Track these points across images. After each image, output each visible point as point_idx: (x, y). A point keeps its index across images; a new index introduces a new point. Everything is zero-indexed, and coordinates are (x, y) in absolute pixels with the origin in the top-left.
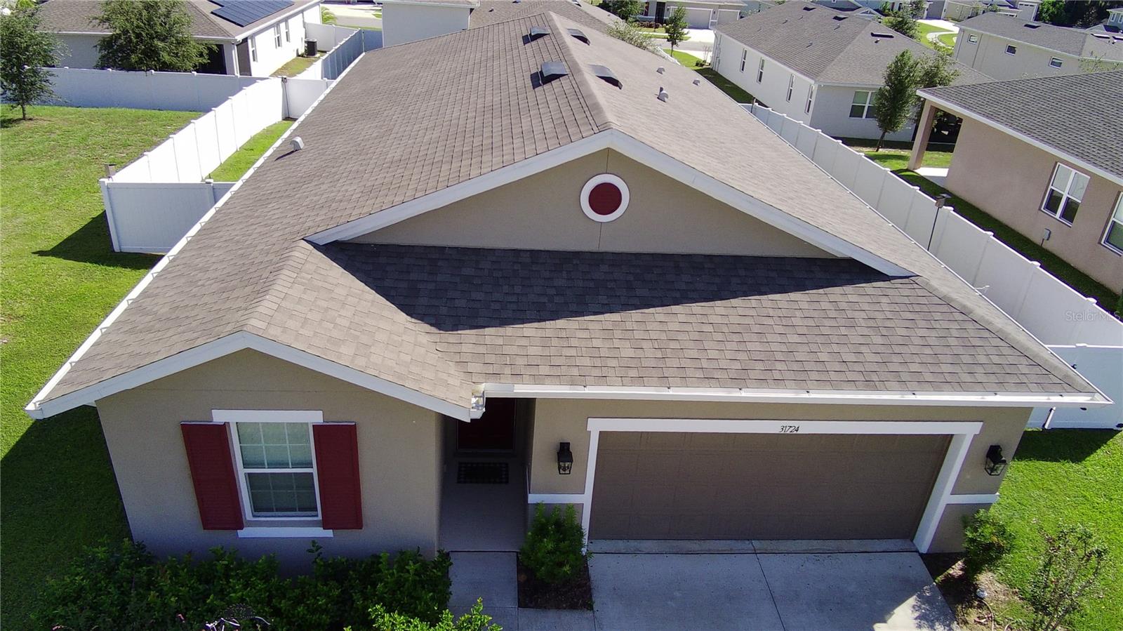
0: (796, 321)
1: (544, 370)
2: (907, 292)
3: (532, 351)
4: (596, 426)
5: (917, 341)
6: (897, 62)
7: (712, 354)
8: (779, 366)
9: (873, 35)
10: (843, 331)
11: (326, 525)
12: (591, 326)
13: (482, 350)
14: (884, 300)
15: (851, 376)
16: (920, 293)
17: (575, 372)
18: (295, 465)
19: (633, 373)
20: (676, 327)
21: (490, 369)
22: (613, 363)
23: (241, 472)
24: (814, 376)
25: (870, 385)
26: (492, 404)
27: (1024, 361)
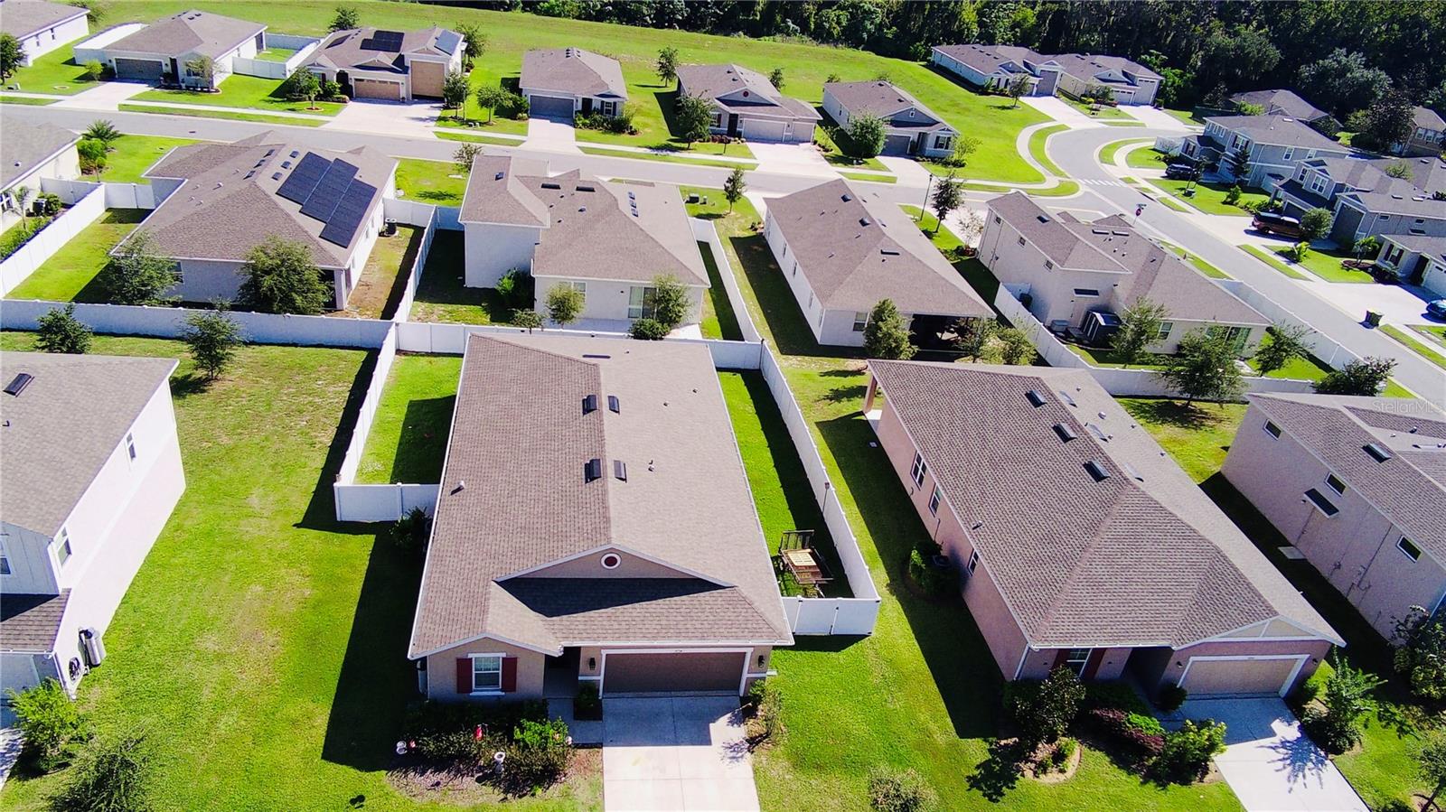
0: (682, 610)
1: (585, 635)
2: (730, 595)
3: (580, 627)
4: (604, 652)
5: (727, 618)
7: (647, 626)
8: (672, 631)
9: (882, 253)
10: (700, 614)
11: (502, 690)
12: (604, 615)
13: (562, 627)
14: (720, 599)
15: (696, 634)
16: (735, 595)
17: (596, 635)
18: (493, 670)
19: (617, 635)
20: (635, 614)
21: (564, 635)
22: (610, 631)
23: (474, 672)
24: (683, 635)
25: (703, 638)
26: (566, 649)
27: (766, 626)
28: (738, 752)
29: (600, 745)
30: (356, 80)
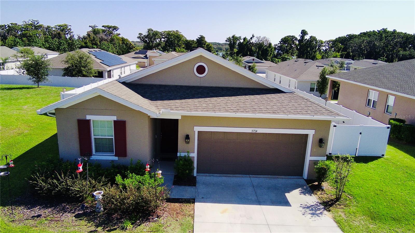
0: (255, 101)
1: (180, 108)
2: (290, 96)
3: (177, 105)
4: (197, 129)
5: (291, 105)
6: (322, 71)
7: (229, 106)
8: (248, 109)
9: (317, 66)
11: (116, 156)
13: (162, 104)
14: (284, 97)
15: (269, 111)
16: (295, 96)
17: (189, 109)
18: (108, 135)
20: (219, 101)
22: (200, 108)
23: (93, 137)
24: (258, 111)
25: (274, 113)
27: (325, 110)
28: (316, 211)
29: (192, 201)
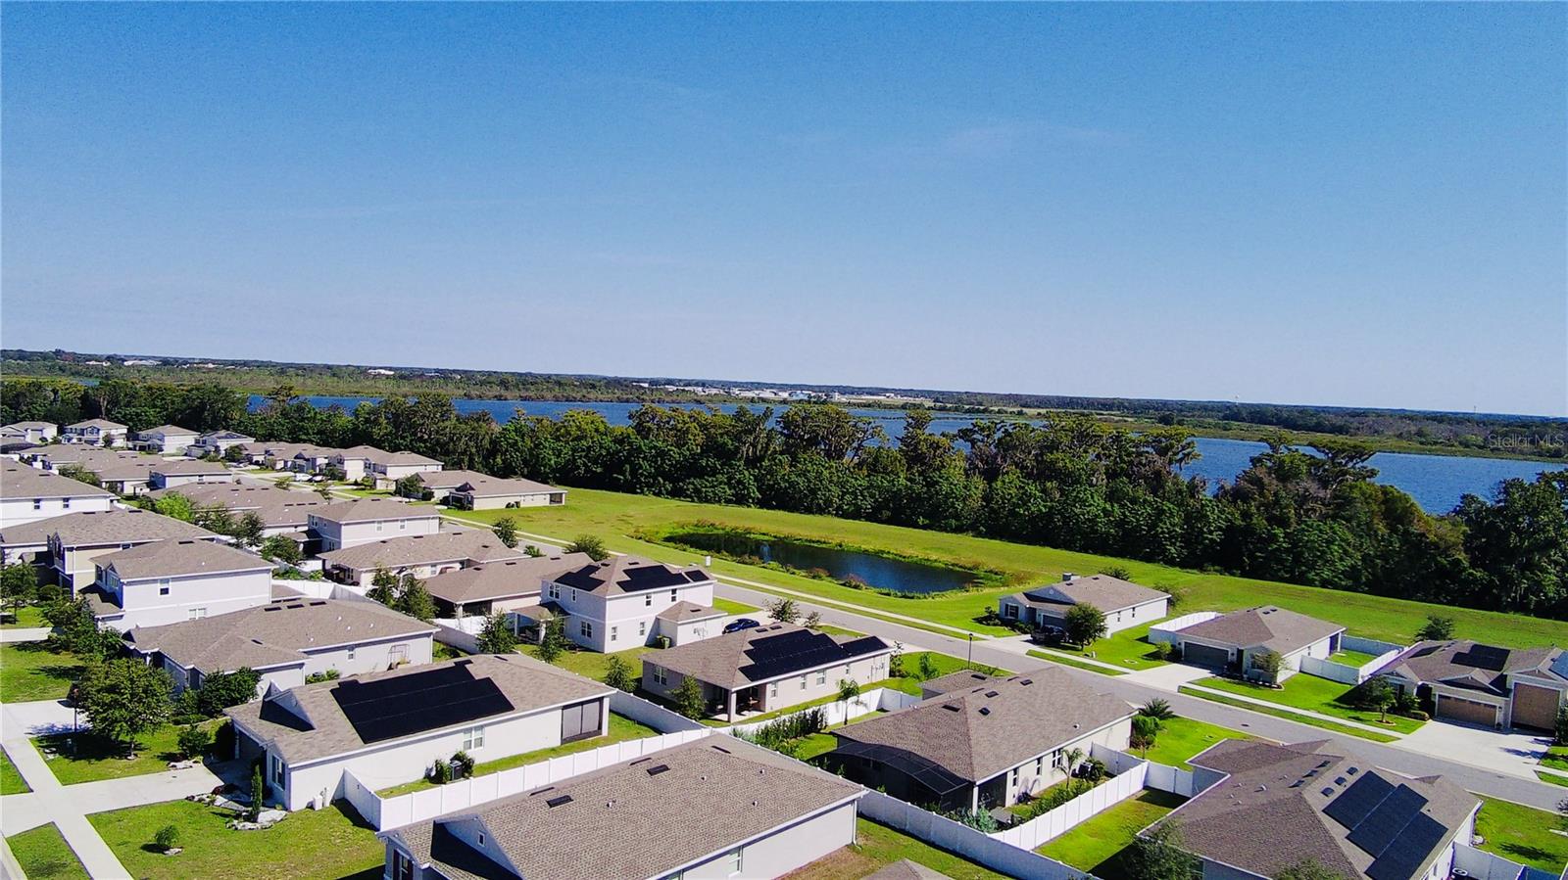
30: (1440, 696)
